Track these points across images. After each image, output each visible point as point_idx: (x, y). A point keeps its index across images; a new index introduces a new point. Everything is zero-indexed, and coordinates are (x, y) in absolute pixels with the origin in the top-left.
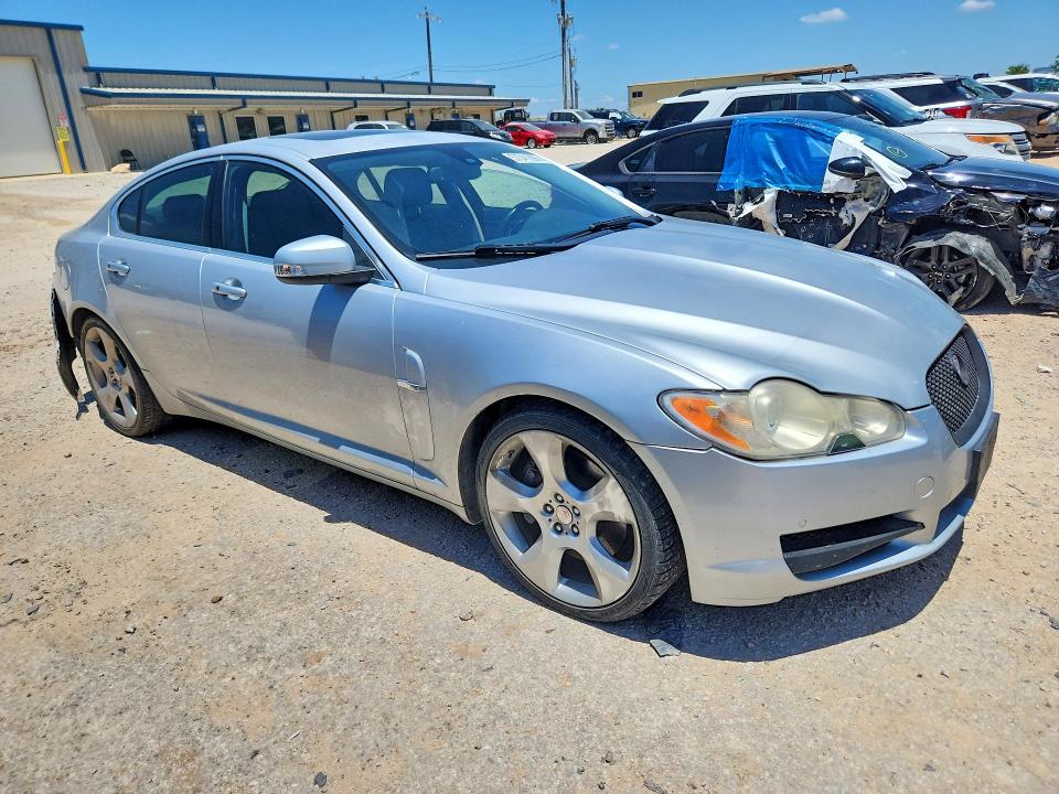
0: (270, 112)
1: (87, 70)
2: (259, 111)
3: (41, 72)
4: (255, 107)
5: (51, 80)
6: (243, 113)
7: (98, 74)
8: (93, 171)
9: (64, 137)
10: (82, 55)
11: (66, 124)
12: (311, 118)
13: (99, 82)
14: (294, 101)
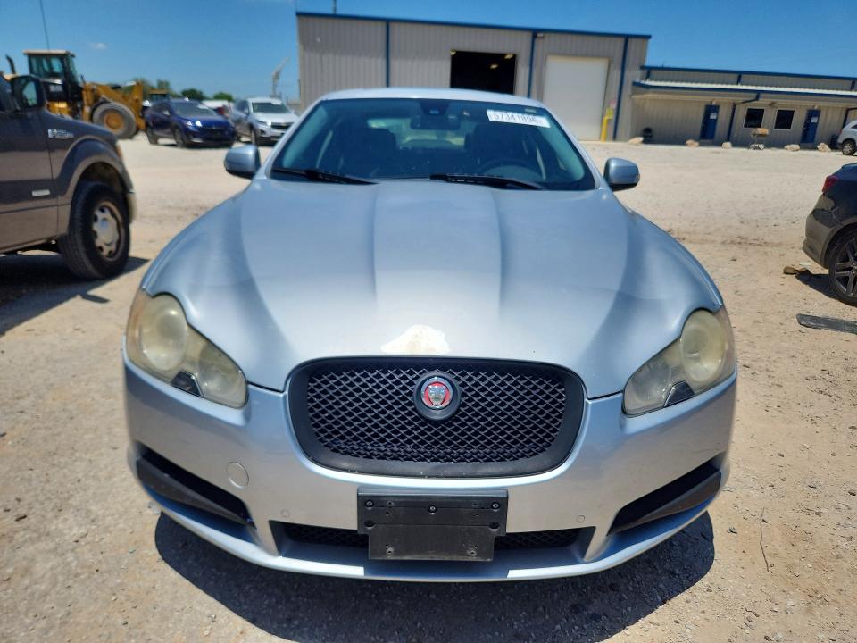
0: (782, 106)
1: (643, 68)
2: (772, 105)
3: (612, 68)
4: (770, 101)
5: (616, 74)
6: (756, 105)
7: (649, 71)
8: (621, 140)
9: (610, 115)
10: (643, 56)
11: (614, 106)
12: (822, 115)
13: (648, 77)
14: (824, 98)
